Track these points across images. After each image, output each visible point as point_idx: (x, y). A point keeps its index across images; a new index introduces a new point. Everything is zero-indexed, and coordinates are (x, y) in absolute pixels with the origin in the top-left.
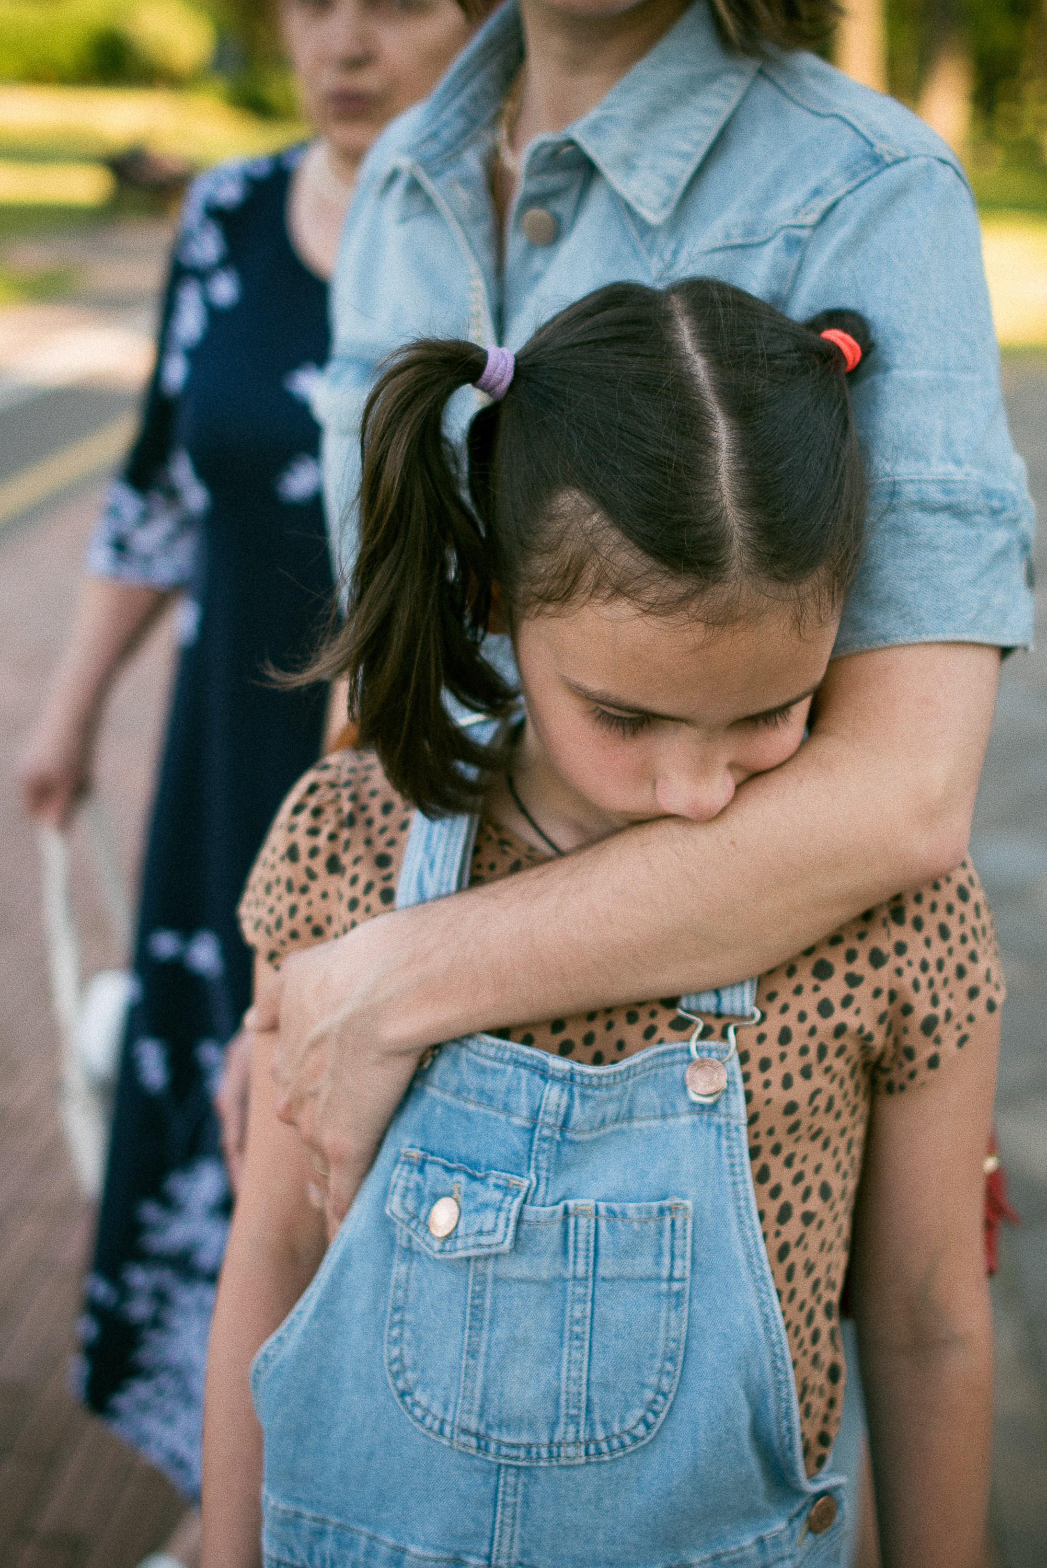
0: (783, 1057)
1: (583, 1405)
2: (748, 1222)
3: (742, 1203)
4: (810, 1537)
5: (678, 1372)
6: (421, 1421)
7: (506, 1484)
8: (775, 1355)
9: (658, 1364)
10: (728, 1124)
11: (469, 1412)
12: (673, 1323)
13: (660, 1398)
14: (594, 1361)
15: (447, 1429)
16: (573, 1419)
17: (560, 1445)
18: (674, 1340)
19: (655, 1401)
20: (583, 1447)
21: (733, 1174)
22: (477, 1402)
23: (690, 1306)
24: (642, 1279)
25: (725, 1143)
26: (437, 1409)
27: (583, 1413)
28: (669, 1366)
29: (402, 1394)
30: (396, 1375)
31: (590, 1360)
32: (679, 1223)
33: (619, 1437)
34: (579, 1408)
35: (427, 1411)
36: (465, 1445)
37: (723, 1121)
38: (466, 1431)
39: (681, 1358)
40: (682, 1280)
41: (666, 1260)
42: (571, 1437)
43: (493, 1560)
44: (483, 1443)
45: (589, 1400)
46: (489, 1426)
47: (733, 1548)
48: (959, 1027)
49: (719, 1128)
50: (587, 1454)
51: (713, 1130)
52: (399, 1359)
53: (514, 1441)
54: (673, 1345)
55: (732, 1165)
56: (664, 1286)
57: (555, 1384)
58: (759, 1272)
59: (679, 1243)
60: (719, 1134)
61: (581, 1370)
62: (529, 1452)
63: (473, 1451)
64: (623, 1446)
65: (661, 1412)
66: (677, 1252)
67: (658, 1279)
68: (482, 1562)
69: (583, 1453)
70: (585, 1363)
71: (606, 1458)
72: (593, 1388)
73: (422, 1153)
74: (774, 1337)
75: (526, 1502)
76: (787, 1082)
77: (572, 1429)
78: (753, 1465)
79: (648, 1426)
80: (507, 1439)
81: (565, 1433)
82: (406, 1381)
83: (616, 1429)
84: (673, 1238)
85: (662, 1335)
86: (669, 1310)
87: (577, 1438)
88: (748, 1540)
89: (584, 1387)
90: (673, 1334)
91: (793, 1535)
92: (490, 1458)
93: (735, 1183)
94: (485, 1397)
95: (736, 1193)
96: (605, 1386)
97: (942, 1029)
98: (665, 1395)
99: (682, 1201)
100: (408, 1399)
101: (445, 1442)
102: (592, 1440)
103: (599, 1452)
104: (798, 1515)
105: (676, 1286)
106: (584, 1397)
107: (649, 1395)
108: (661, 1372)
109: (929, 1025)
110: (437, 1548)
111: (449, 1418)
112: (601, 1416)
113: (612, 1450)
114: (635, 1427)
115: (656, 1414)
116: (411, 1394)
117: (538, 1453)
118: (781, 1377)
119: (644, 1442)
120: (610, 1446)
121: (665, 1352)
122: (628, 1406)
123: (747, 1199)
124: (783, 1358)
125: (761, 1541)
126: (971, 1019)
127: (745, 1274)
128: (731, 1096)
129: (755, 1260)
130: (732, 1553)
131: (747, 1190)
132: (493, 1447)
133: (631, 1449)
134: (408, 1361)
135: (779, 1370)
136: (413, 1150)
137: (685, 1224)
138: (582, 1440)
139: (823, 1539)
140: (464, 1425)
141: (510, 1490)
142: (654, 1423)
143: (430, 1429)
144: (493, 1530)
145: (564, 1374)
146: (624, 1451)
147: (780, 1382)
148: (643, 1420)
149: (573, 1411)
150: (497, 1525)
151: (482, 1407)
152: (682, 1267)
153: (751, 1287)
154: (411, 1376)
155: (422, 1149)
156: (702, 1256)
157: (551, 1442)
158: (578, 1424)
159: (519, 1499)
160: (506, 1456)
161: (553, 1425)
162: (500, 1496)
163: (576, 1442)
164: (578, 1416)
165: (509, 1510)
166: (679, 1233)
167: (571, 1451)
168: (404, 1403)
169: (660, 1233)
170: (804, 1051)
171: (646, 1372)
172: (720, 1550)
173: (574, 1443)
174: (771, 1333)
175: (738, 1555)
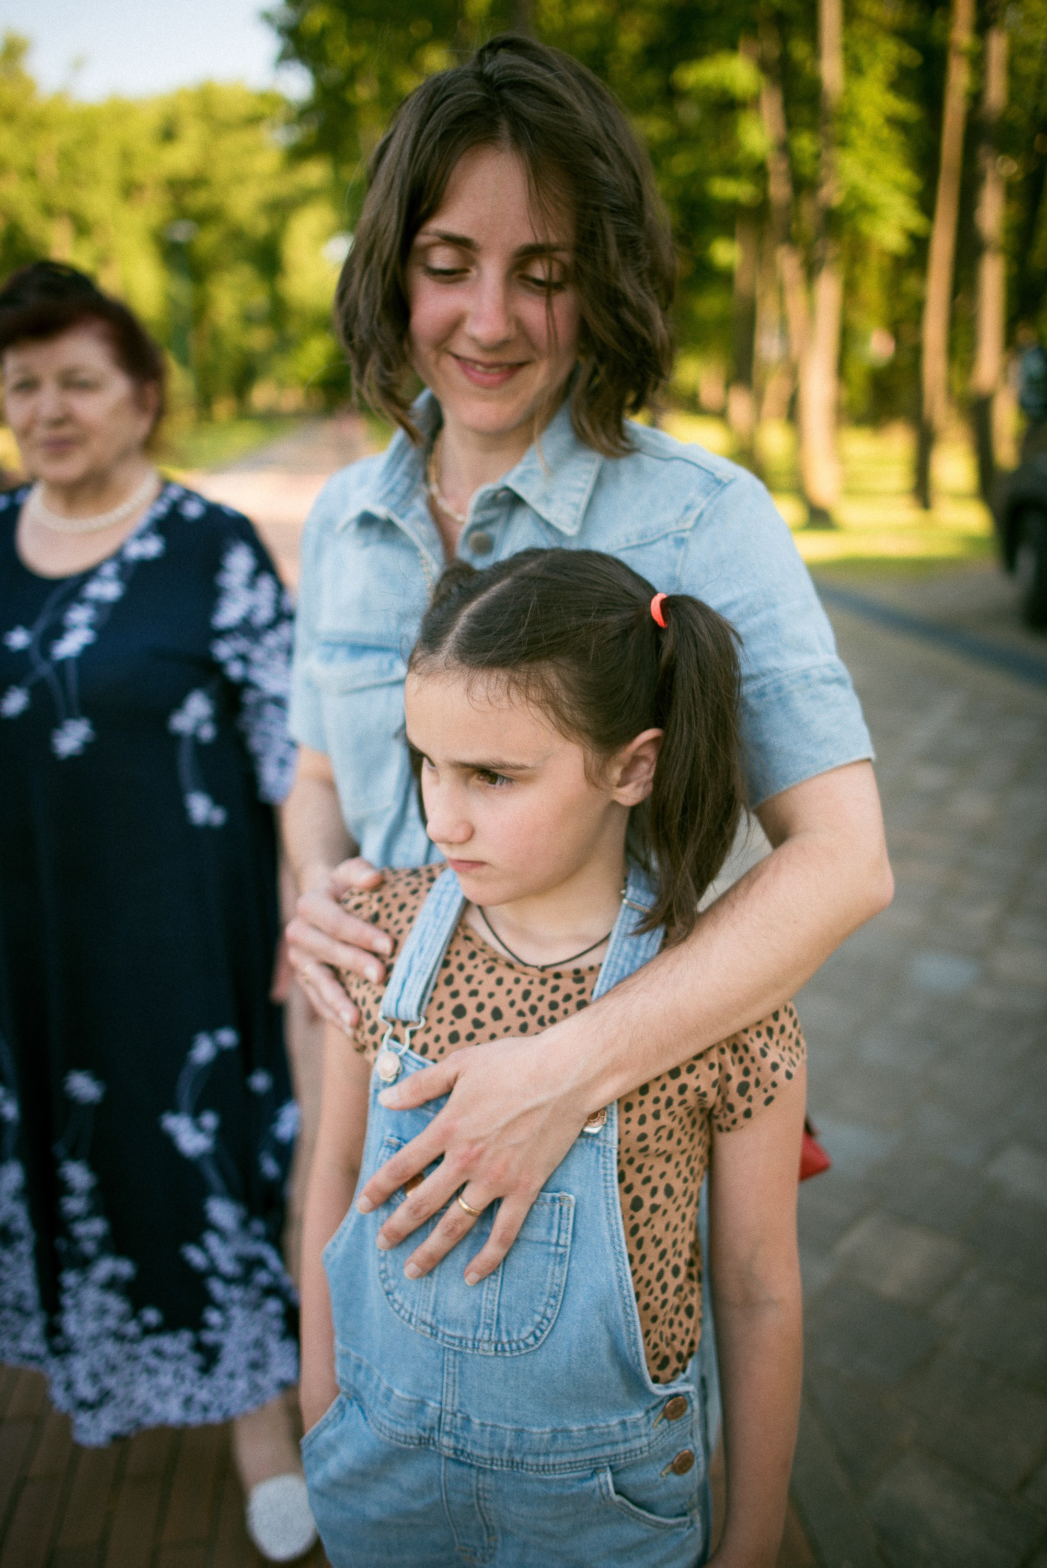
0: (641, 1103)
1: (495, 1318)
2: (613, 1213)
3: (611, 1201)
4: (665, 1422)
5: (558, 1307)
6: (398, 1312)
7: (448, 1360)
8: (626, 1304)
9: (545, 1299)
10: (605, 1147)
11: (427, 1311)
12: (557, 1274)
13: (545, 1321)
14: (504, 1290)
15: (413, 1320)
16: (488, 1326)
17: (479, 1341)
18: (557, 1285)
19: (541, 1323)
20: (493, 1345)
21: (605, 1181)
22: (431, 1305)
23: (569, 1264)
24: (537, 1242)
25: (601, 1159)
26: (407, 1306)
27: (495, 1323)
28: (552, 1301)
29: (388, 1293)
30: (384, 1281)
31: (501, 1289)
32: (565, 1209)
33: (516, 1342)
34: (492, 1320)
35: (402, 1306)
36: (423, 1331)
37: (601, 1144)
38: (424, 1323)
39: (561, 1297)
40: (565, 1246)
41: (555, 1232)
42: (486, 1337)
43: (443, 1405)
44: (434, 1331)
45: (499, 1315)
46: (438, 1321)
47: (603, 1424)
48: (766, 1091)
49: (598, 1148)
50: (496, 1350)
51: (594, 1150)
52: (385, 1271)
53: (453, 1334)
54: (556, 1288)
55: (605, 1175)
56: (552, 1249)
57: (478, 1301)
58: (618, 1248)
59: (564, 1222)
60: (598, 1153)
61: (494, 1295)
62: (461, 1342)
63: (428, 1336)
64: (519, 1349)
65: (545, 1330)
66: (562, 1228)
67: (549, 1243)
68: (438, 1406)
69: (493, 1349)
70: (498, 1290)
71: (508, 1354)
72: (502, 1308)
73: (398, 1141)
74: (625, 1292)
75: (461, 1373)
76: (642, 1120)
77: (487, 1332)
78: (612, 1374)
79: (537, 1339)
80: (448, 1332)
81: (483, 1334)
82: (389, 1285)
83: (515, 1336)
84: (561, 1218)
85: (549, 1279)
86: (555, 1264)
87: (490, 1339)
88: (614, 1421)
89: (496, 1307)
90: (557, 1281)
91: (649, 1421)
92: (438, 1342)
93: (606, 1187)
94: (436, 1303)
95: (606, 1193)
96: (510, 1308)
97: (752, 1091)
98: (549, 1320)
99: (568, 1195)
100: (391, 1297)
101: (412, 1328)
102: (499, 1341)
103: (504, 1350)
104: (654, 1408)
105: (561, 1250)
106: (495, 1313)
107: (538, 1318)
108: (547, 1304)
109: (743, 1089)
110: (409, 1392)
111: (415, 1313)
112: (506, 1327)
113: (512, 1350)
114: (527, 1338)
115: (542, 1331)
116: (392, 1294)
117: (466, 1344)
118: (630, 1318)
119: (533, 1348)
120: (511, 1347)
121: (550, 1292)
122: (523, 1324)
123: (614, 1199)
124: (631, 1307)
125: (623, 1423)
126: (774, 1085)
127: (609, 1249)
128: (609, 1128)
129: (616, 1239)
130: (600, 1428)
131: (614, 1193)
132: (440, 1335)
133: (524, 1352)
134: (390, 1274)
135: (628, 1314)
136: (392, 1138)
137: (569, 1210)
138: (493, 1340)
139: (676, 1424)
140: (423, 1318)
141: (451, 1364)
142: (540, 1337)
143: (403, 1318)
144: (442, 1387)
145: (484, 1296)
146: (520, 1352)
147: (629, 1322)
148: (533, 1333)
149: (489, 1321)
150: (445, 1385)
151: (434, 1308)
152: (566, 1238)
153: (612, 1260)
154: (392, 1282)
155: (399, 1138)
156: (581, 1232)
157: (474, 1339)
158: (491, 1329)
159: (457, 1370)
160: (447, 1343)
161: (476, 1328)
162: (446, 1367)
163: (489, 1340)
164: (491, 1324)
165: (451, 1377)
166: (565, 1215)
167: (486, 1346)
168: (388, 1299)
169: (552, 1213)
170: (656, 1101)
171: (536, 1303)
172: (593, 1424)
173: (489, 1341)
174: (623, 1290)
175: (606, 1430)
